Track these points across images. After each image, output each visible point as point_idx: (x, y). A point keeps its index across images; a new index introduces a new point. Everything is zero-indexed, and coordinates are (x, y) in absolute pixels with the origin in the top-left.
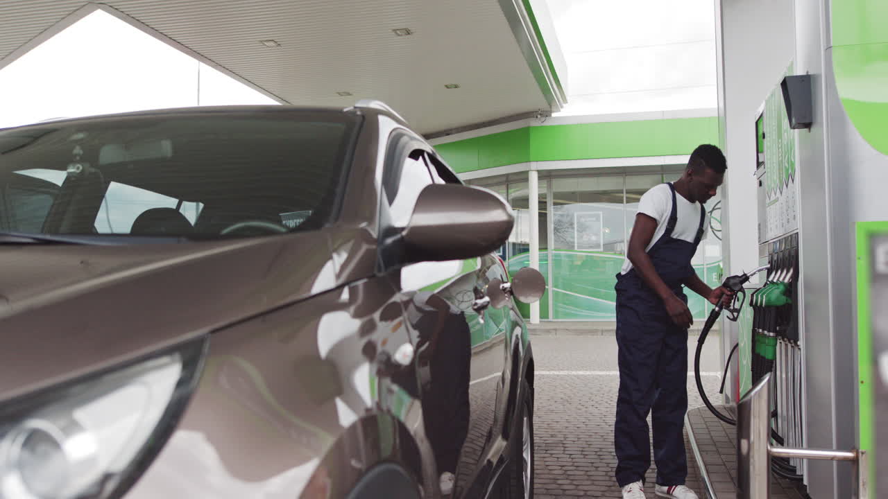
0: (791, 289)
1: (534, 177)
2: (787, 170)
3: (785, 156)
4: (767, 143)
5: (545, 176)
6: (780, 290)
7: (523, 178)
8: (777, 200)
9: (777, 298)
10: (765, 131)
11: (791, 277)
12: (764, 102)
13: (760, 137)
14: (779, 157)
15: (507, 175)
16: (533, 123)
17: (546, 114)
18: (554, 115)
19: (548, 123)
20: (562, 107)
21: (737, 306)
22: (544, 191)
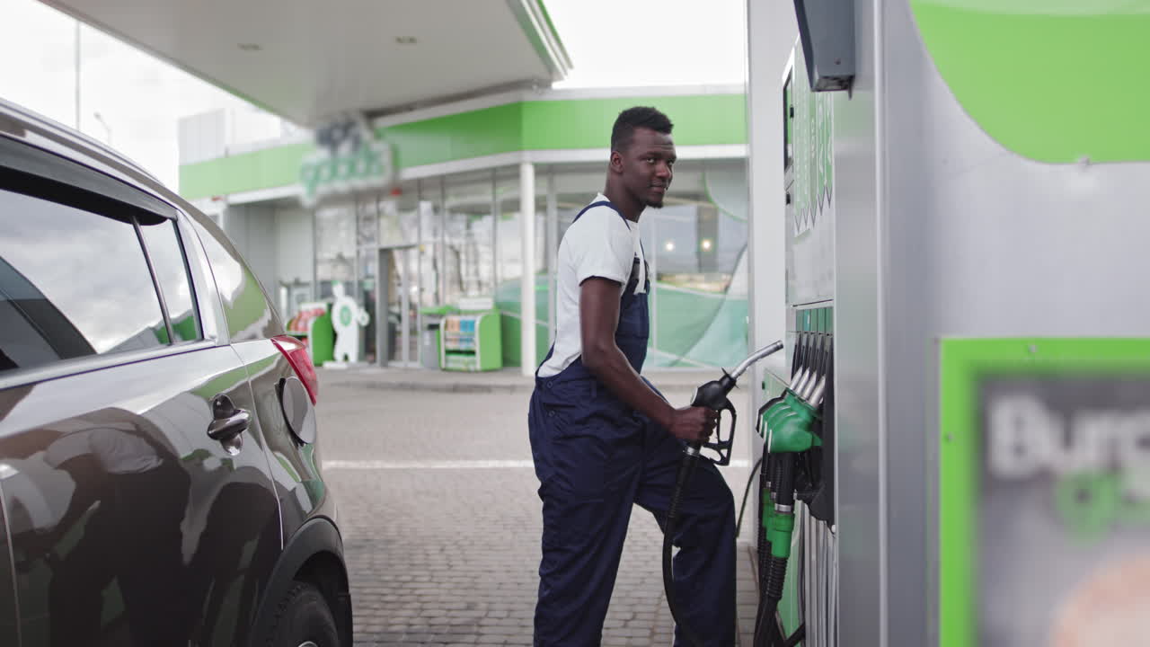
0: (821, 419)
1: (528, 174)
2: (822, 178)
3: (819, 151)
4: (795, 124)
5: (544, 171)
6: (800, 420)
7: (513, 173)
8: (807, 233)
9: (795, 436)
10: (794, 106)
11: (822, 395)
12: (793, 50)
13: (789, 113)
14: (811, 152)
15: (494, 170)
16: (528, 96)
17: (545, 84)
18: (556, 85)
19: (547, 97)
20: (566, 74)
21: (725, 437)
22: (544, 192)
